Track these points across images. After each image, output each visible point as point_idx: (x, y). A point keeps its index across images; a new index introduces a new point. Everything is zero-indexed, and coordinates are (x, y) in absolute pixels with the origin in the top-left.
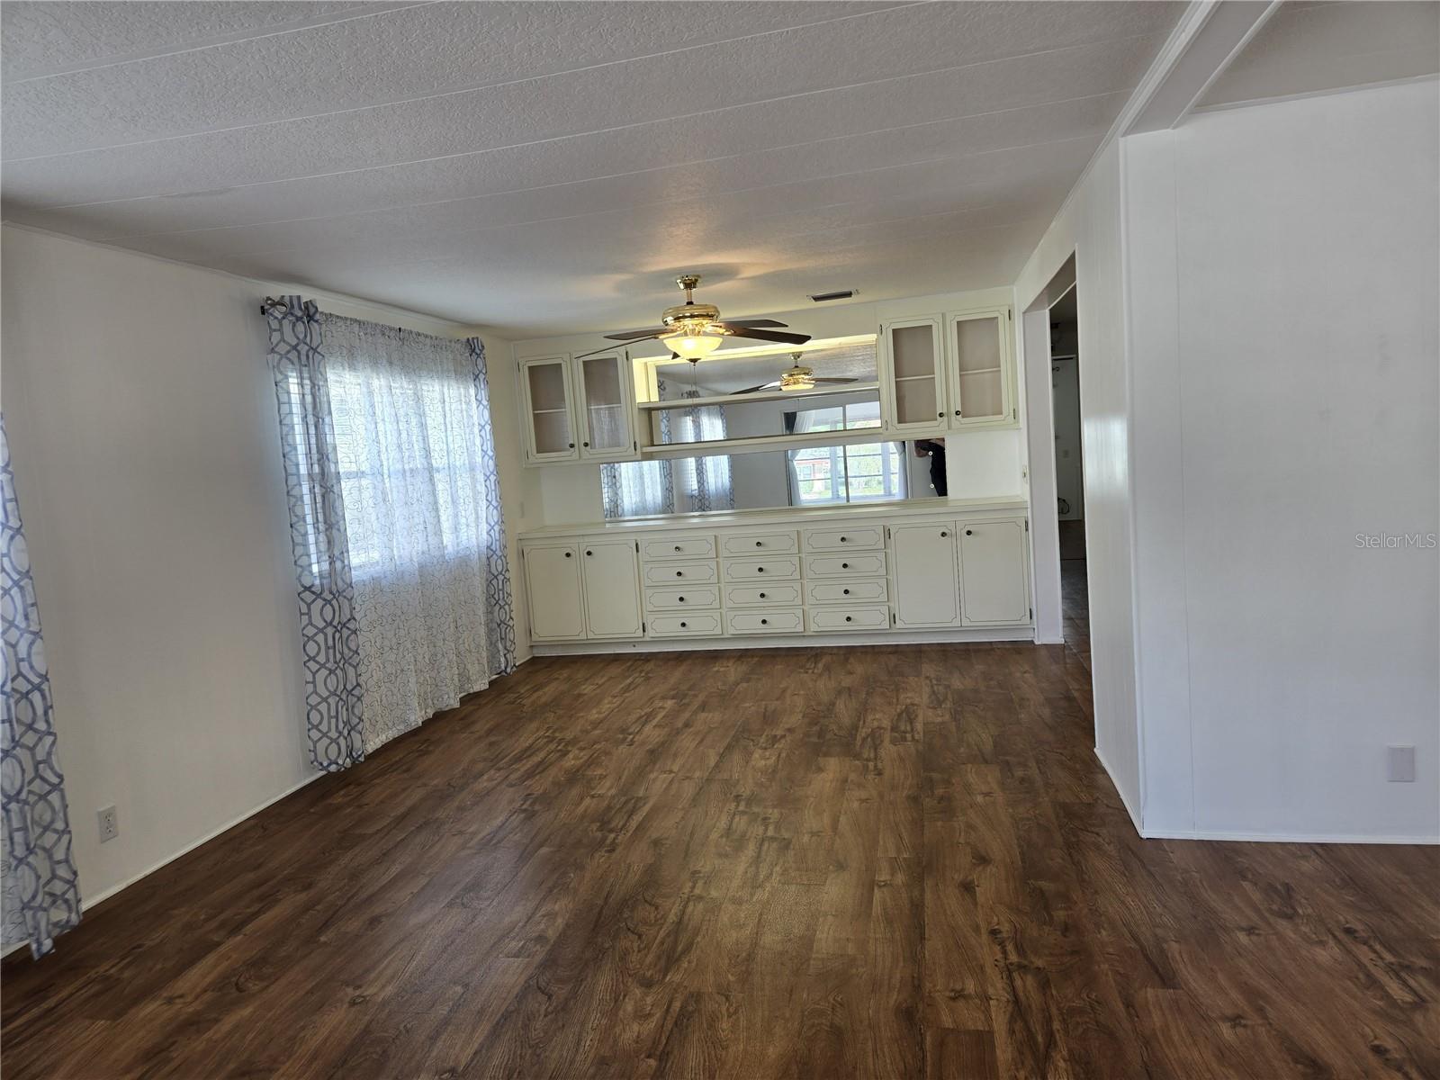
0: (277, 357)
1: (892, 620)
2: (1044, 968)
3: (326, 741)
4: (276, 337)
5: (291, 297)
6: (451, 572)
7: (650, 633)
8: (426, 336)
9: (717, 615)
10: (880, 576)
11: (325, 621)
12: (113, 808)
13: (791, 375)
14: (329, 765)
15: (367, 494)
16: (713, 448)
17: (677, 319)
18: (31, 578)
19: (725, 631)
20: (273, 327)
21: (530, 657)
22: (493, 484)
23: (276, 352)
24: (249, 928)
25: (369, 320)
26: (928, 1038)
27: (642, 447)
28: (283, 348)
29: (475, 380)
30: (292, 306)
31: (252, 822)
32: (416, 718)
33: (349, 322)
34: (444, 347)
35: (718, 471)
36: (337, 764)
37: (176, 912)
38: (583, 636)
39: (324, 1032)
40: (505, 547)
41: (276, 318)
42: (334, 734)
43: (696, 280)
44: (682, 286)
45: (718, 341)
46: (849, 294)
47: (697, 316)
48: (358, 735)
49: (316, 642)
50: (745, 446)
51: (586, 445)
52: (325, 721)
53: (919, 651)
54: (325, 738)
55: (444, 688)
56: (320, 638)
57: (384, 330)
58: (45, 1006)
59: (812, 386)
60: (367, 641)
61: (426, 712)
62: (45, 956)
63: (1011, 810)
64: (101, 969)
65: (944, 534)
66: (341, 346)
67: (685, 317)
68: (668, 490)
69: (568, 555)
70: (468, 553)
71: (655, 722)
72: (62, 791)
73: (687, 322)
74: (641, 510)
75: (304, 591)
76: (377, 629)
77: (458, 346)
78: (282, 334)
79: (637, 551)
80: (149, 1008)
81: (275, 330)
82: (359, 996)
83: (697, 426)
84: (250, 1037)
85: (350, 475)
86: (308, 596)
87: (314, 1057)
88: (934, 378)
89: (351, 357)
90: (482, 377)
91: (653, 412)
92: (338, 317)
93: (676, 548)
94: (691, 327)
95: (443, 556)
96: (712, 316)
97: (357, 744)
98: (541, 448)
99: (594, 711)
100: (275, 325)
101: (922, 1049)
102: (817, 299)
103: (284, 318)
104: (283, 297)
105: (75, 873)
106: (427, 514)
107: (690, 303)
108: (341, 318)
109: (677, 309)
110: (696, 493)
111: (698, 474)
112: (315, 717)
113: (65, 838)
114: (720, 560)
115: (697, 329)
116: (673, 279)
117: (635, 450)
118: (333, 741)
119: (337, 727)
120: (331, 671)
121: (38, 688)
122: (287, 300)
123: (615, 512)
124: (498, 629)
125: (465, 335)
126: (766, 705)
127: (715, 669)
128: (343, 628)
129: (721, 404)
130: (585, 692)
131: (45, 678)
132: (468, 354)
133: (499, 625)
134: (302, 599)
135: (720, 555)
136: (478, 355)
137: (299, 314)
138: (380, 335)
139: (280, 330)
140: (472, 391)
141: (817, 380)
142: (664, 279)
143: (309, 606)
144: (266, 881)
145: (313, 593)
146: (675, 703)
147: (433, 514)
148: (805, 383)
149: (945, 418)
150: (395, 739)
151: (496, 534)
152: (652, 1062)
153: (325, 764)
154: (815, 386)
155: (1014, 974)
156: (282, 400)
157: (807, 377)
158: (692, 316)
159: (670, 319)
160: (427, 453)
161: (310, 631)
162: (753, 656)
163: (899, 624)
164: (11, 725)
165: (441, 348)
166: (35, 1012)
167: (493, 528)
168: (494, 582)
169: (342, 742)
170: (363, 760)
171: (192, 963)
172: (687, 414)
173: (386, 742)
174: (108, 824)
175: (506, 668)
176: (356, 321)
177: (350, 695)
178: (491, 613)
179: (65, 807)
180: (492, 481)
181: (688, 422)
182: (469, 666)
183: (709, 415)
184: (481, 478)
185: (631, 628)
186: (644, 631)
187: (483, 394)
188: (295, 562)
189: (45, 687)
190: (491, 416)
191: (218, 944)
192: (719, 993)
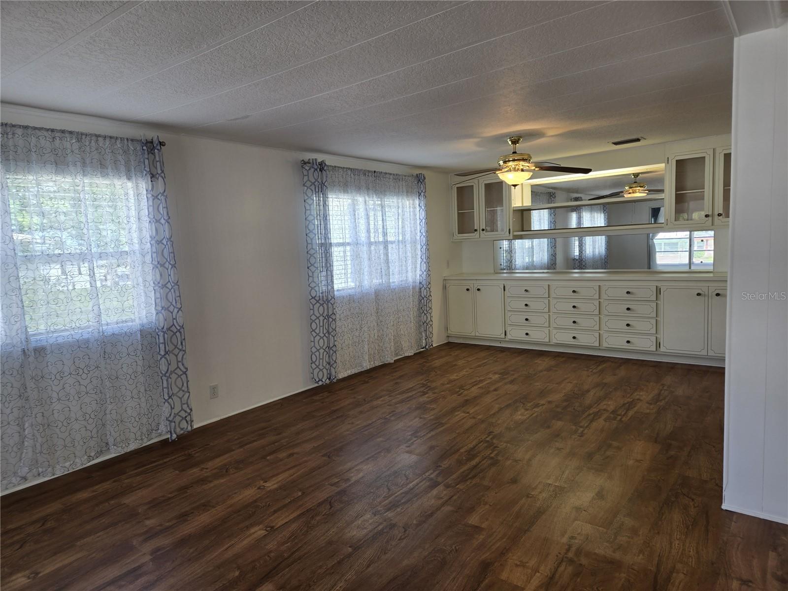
0: (306, 188)
1: (658, 345)
2: (584, 565)
3: (317, 370)
4: (306, 178)
5: (313, 159)
6: (396, 294)
7: (509, 337)
8: (391, 174)
9: (547, 331)
10: (652, 318)
11: (320, 314)
12: (217, 385)
13: (631, 188)
14: (319, 381)
15: (348, 254)
16: (593, 231)
17: (505, 162)
18: (178, 285)
19: (551, 340)
20: (305, 174)
21: (446, 342)
22: (424, 250)
23: (306, 186)
24: (246, 447)
25: (356, 168)
26: (487, 581)
27: (513, 232)
28: (308, 184)
29: (419, 196)
30: (313, 164)
31: (280, 401)
32: (367, 366)
33: (345, 170)
34: (401, 179)
35: (595, 246)
36: (322, 381)
37: (229, 433)
38: (473, 334)
39: (241, 497)
40: (430, 283)
41: (306, 170)
42: (321, 367)
43: (519, 139)
44: (510, 143)
45: (530, 174)
46: (638, 140)
47: (516, 160)
48: (334, 369)
49: (315, 322)
50: (616, 231)
51: (483, 230)
52: (318, 361)
53: (672, 367)
54: (317, 368)
55: (386, 352)
56: (317, 321)
57: (365, 173)
58: (165, 461)
59: (645, 194)
60: (342, 325)
61: (374, 363)
62: (174, 441)
63: (646, 473)
64: (190, 451)
65: (699, 294)
66: (339, 182)
67: (509, 161)
68: (553, 256)
69: (468, 290)
70: (407, 285)
71: (479, 386)
72: (186, 375)
73: (511, 163)
74: (531, 267)
75: (312, 299)
76: (349, 320)
77: (410, 178)
78: (308, 177)
79: (504, 290)
80: (195, 470)
81: (305, 175)
82: (263, 486)
83: (579, 219)
84: (217, 491)
85: (339, 245)
86: (313, 301)
87: (231, 506)
88: (704, 192)
89: (345, 187)
90: (422, 194)
91: (524, 212)
92: (339, 167)
93: (525, 290)
94: (513, 166)
95: (390, 286)
96: (526, 160)
97: (333, 373)
98: (461, 231)
99: (455, 375)
100: (305, 173)
101: (479, 585)
102: (616, 144)
103: (309, 169)
104: (309, 159)
105: (191, 410)
106: (383, 265)
107: (515, 153)
108: (341, 168)
109: (506, 156)
110: (577, 258)
111: (579, 246)
112: (314, 359)
113: (187, 394)
114: (551, 299)
115: (517, 167)
116: (505, 139)
117: (509, 233)
118: (321, 370)
119: (323, 364)
120: (322, 338)
121: (179, 331)
122: (311, 161)
123: (510, 267)
124: (423, 325)
125: (416, 172)
126: (548, 385)
127: (536, 361)
128: (330, 317)
129: (604, 205)
130: (459, 364)
131: (182, 327)
132: (416, 182)
133: (423, 324)
134: (311, 302)
135: (551, 296)
136: (421, 183)
137: (316, 167)
138: (363, 175)
139: (308, 175)
140: (417, 202)
141: (649, 191)
142: (500, 139)
143: (313, 306)
144: (266, 428)
145: (316, 300)
146: (499, 377)
147: (386, 265)
148: (640, 193)
149: (710, 218)
150: (355, 374)
151: (424, 276)
152: (350, 550)
153: (317, 380)
154: (648, 194)
155: (563, 563)
156: (307, 209)
157: (642, 189)
158: (514, 160)
159: (501, 163)
160: (385, 234)
161: (313, 318)
162: (563, 357)
163: (662, 349)
164: (165, 345)
165: (400, 180)
166: (161, 462)
167: (423, 273)
168: (423, 301)
169: (325, 370)
170: (335, 381)
171: (219, 456)
172: (573, 211)
173: (350, 374)
174: (214, 392)
175: (426, 346)
176: (349, 169)
177: (331, 349)
178: (420, 317)
179: (188, 381)
180: (424, 249)
181: (574, 216)
182: (403, 343)
183: (591, 212)
184: (419, 247)
185: (498, 332)
186: (505, 335)
187: (422, 204)
188: (309, 285)
189: (182, 330)
190: (427, 214)
191: (233, 450)
192: (403, 527)
